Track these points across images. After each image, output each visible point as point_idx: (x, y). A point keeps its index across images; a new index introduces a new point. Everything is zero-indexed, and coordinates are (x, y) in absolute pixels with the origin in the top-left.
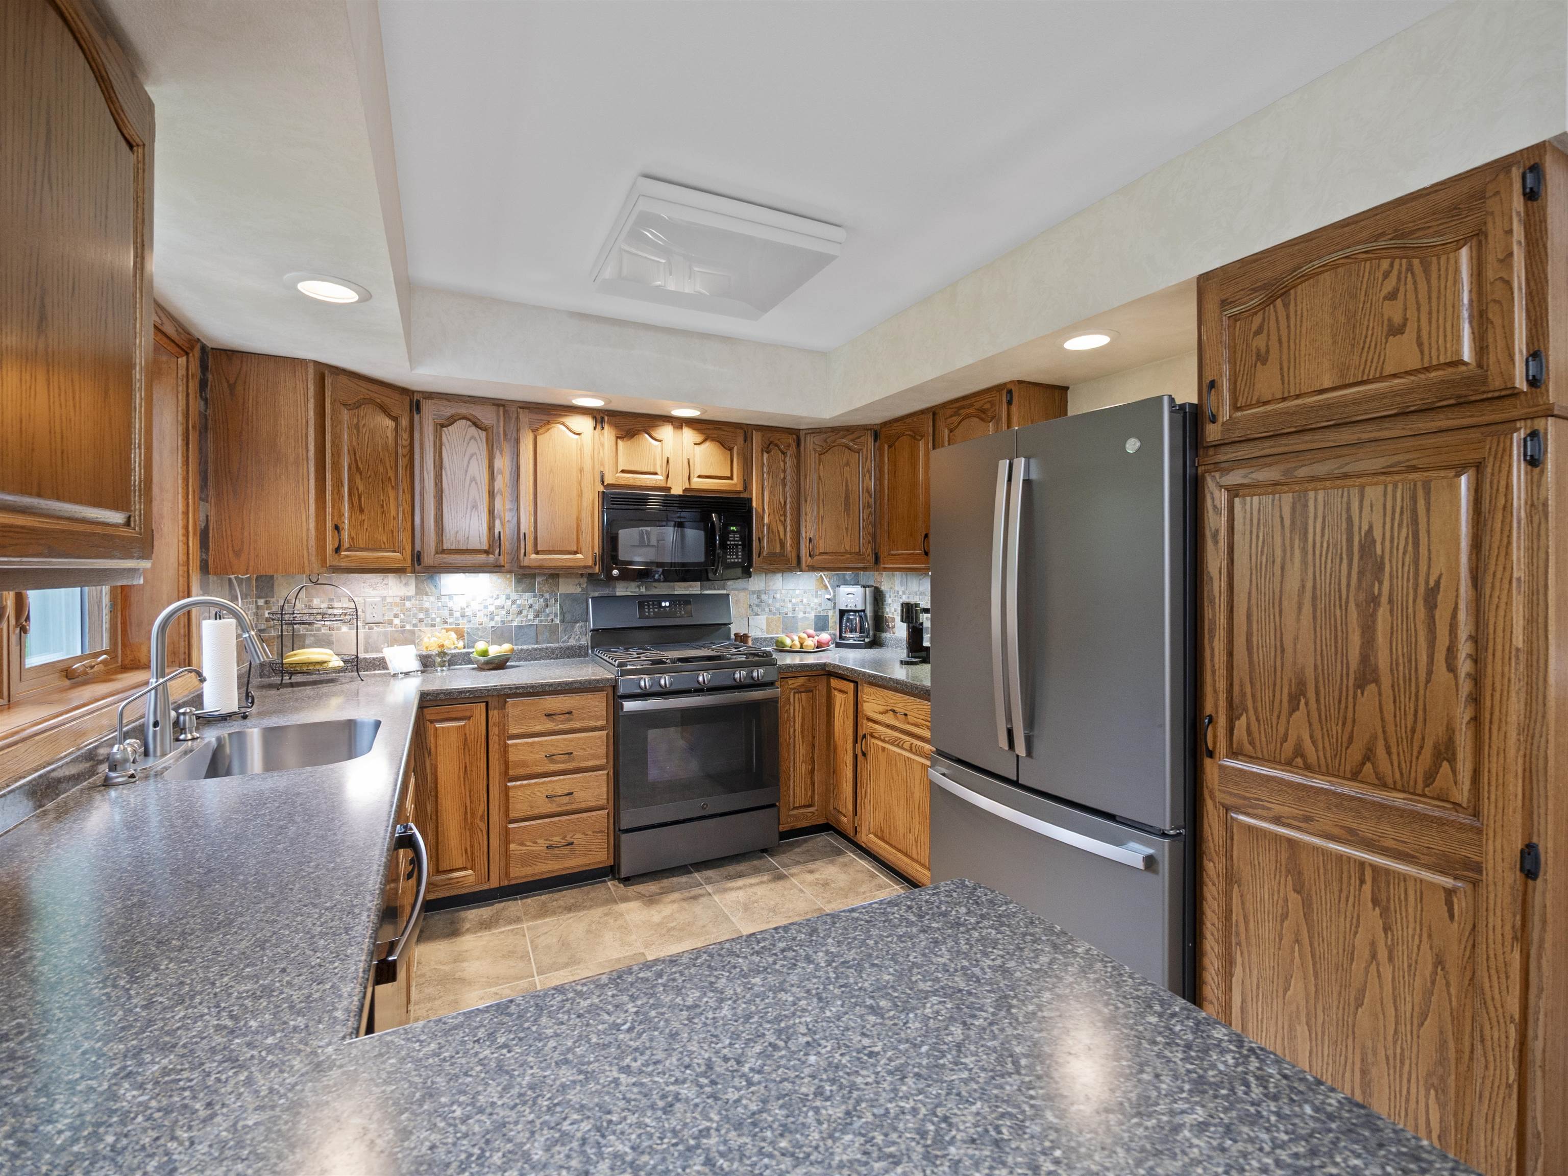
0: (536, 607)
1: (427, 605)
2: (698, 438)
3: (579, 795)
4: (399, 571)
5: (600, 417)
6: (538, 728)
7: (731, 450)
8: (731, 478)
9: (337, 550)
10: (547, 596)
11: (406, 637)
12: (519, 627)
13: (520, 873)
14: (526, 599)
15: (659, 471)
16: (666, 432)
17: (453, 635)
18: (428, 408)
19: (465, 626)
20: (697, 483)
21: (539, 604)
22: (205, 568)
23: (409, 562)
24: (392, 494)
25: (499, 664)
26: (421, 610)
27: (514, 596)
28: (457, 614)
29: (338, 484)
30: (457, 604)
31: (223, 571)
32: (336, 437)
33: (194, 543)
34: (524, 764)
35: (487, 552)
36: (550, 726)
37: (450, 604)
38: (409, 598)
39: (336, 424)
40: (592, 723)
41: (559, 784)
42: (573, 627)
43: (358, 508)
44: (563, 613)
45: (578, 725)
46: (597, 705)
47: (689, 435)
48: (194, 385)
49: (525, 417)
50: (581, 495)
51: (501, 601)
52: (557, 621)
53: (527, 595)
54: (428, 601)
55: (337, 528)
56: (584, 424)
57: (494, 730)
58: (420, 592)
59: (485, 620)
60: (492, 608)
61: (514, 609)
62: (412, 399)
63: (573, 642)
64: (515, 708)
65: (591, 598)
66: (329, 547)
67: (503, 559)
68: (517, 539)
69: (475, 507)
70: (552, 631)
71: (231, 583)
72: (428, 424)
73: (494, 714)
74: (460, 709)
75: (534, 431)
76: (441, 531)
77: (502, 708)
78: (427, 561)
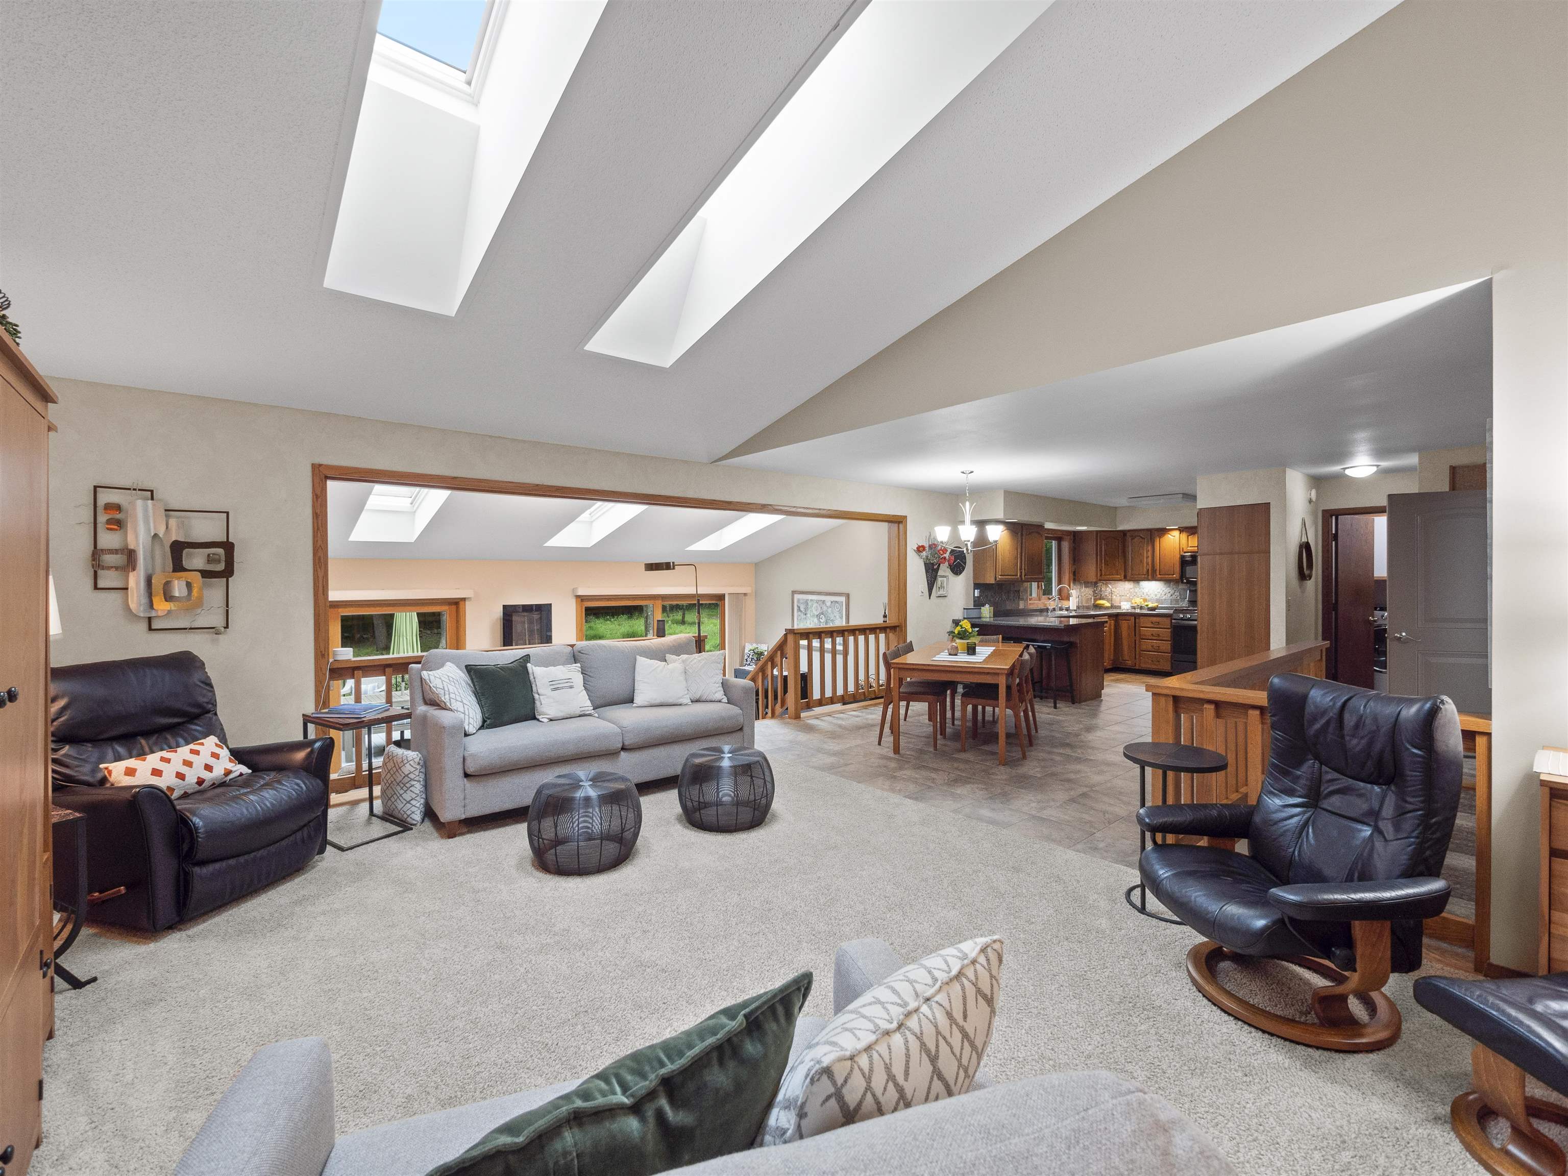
0: (1171, 592)
1: (1136, 591)
3: (1161, 648)
4: (1121, 580)
5: (1181, 530)
6: (1149, 625)
9: (1101, 575)
10: (1173, 588)
11: (1129, 600)
12: (1164, 598)
13: (1144, 666)
14: (1167, 589)
17: (1141, 599)
18: (1128, 534)
19: (1147, 597)
21: (1173, 591)
22: (1074, 580)
23: (1123, 578)
24: (1117, 560)
25: (1153, 609)
26: (1134, 592)
27: (1164, 589)
28: (1145, 594)
29: (1101, 560)
30: (1146, 591)
31: (1079, 581)
32: (1101, 548)
33: (1071, 575)
34: (1145, 635)
35: (1145, 575)
36: (1152, 625)
37: (1142, 591)
38: (1131, 588)
39: (1101, 544)
40: (1165, 627)
41: (1156, 643)
42: (1184, 600)
43: (1107, 564)
44: (1180, 595)
45: (1161, 627)
46: (1167, 621)
48: (1072, 542)
49: (1156, 534)
50: (1174, 556)
51: (1159, 591)
52: (1179, 598)
55: (1101, 570)
56: (1176, 533)
57: (1138, 624)
58: (1135, 587)
59: (1154, 596)
60: (1156, 593)
61: (1164, 593)
62: (1124, 533)
63: (1184, 605)
64: (1142, 619)
65: (1190, 591)
66: (1099, 574)
67: (1150, 577)
68: (1154, 571)
69: (1141, 561)
70: (1177, 601)
71: (1081, 584)
72: (1129, 539)
73: (1137, 620)
74: (1127, 618)
75: (1160, 538)
76: (1132, 569)
77: (1139, 619)
78: (1128, 578)
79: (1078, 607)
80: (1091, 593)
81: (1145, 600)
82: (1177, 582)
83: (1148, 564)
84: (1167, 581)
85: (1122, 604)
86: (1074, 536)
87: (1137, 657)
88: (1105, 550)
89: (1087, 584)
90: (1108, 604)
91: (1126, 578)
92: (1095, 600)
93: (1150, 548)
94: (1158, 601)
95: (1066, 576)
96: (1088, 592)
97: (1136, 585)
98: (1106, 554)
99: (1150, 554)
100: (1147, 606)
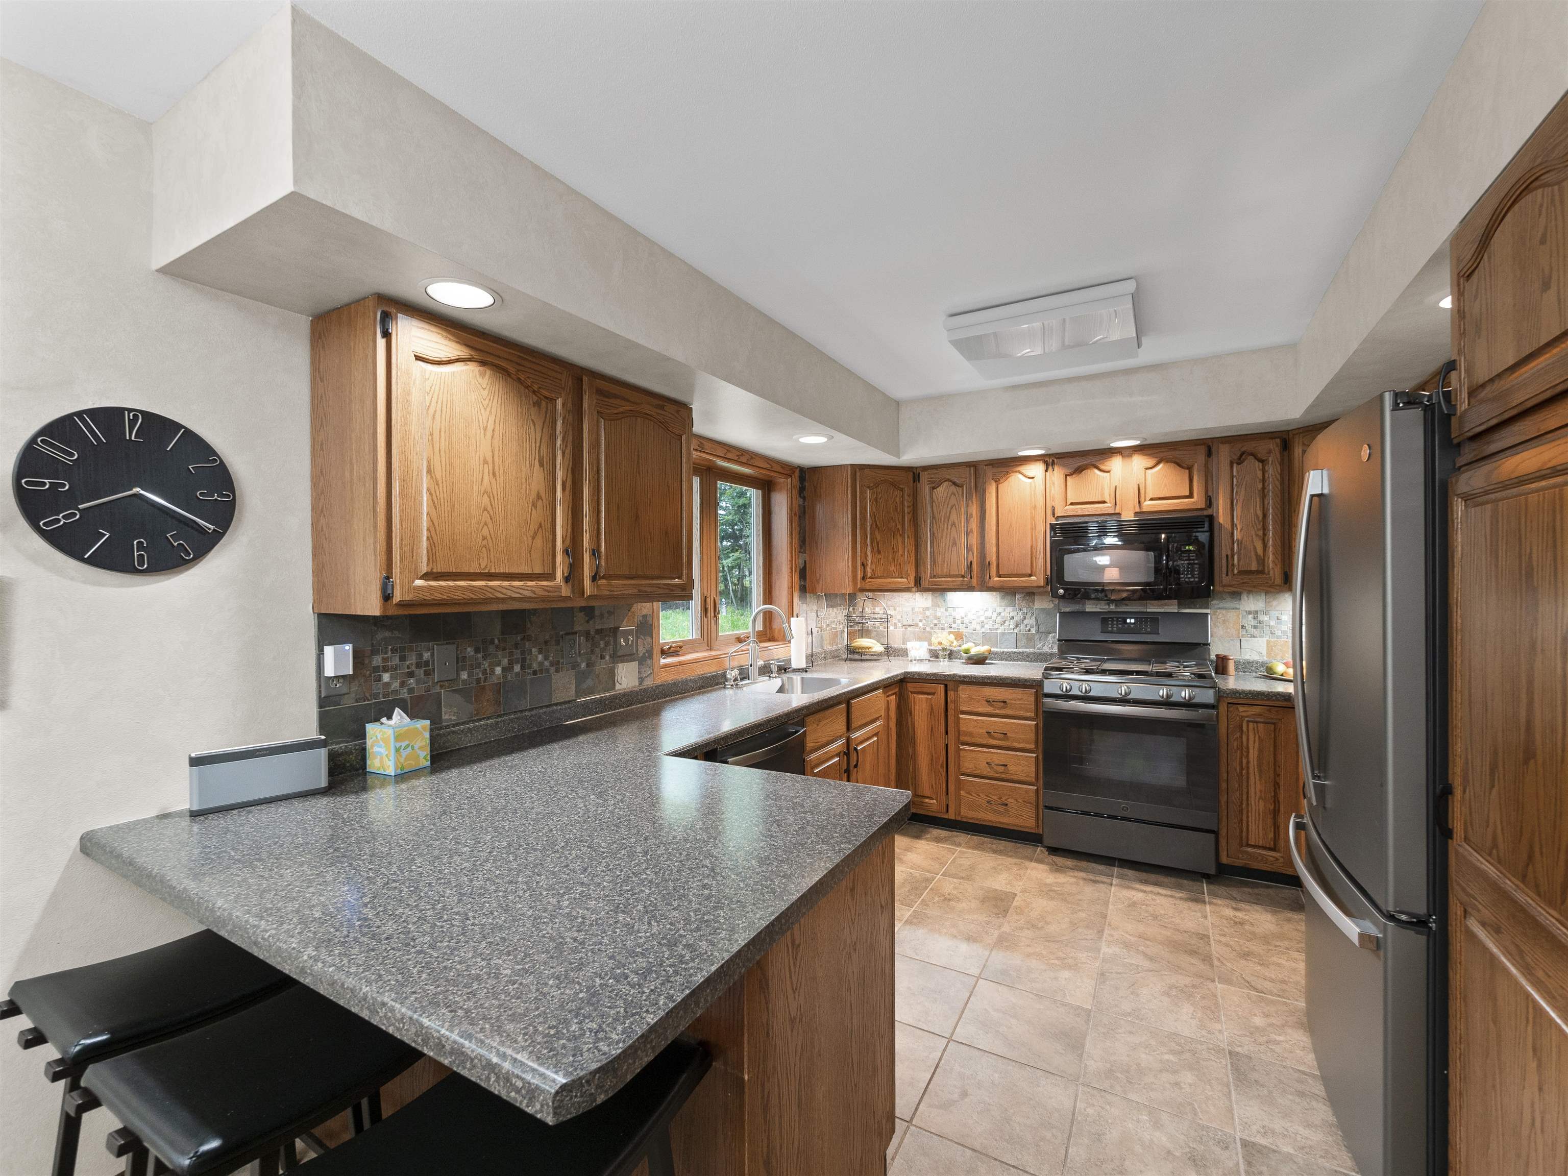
0: (1016, 619)
1: (939, 614)
2: (1150, 462)
3: (1011, 768)
4: (907, 590)
5: (1050, 460)
6: (980, 710)
7: (1190, 469)
8: (1191, 496)
9: (863, 578)
10: (1025, 610)
11: (924, 636)
12: (1003, 634)
13: (968, 814)
14: (1009, 612)
15: (1107, 500)
16: (1116, 464)
17: (952, 637)
18: (924, 477)
19: (963, 629)
20: (1148, 505)
21: (1019, 616)
22: (803, 590)
23: (912, 585)
24: (900, 540)
25: (979, 660)
26: (935, 617)
27: (999, 610)
28: (959, 622)
29: (864, 540)
30: (958, 614)
31: (813, 592)
32: (863, 509)
33: (796, 577)
34: (971, 734)
35: (963, 576)
36: (989, 709)
37: (954, 614)
38: (928, 609)
39: (863, 500)
40: (1022, 713)
41: (999, 756)
42: (1047, 637)
43: (877, 551)
44: (1038, 625)
45: (1010, 712)
46: (1026, 698)
47: (1139, 462)
48: (796, 492)
49: (989, 471)
50: (1033, 528)
51: (989, 614)
52: (1033, 630)
53: (1010, 609)
54: (940, 612)
55: (863, 565)
56: (1036, 470)
57: (951, 706)
58: (936, 605)
59: (978, 627)
60: (982, 618)
61: (999, 620)
62: (914, 473)
63: (1046, 649)
64: (964, 692)
65: (1060, 613)
66: (859, 576)
67: (974, 581)
68: (984, 565)
69: (954, 544)
70: (1030, 639)
71: (819, 597)
72: (925, 488)
73: (951, 694)
74: (928, 687)
75: (998, 482)
76: (934, 562)
77: (956, 690)
78: (925, 583)
79: (811, 658)
80: (842, 618)
81: (959, 636)
82: (1030, 593)
83: (969, 549)
84: (1008, 592)
85: (910, 645)
86: (802, 479)
87: (952, 787)
88: (873, 516)
89: (831, 598)
90: (878, 648)
91: (919, 585)
92: (852, 636)
93: (974, 509)
94: (987, 638)
95: (784, 580)
96: (835, 616)
97: (939, 601)
98: (875, 526)
99: (974, 524)
100: (967, 651)
